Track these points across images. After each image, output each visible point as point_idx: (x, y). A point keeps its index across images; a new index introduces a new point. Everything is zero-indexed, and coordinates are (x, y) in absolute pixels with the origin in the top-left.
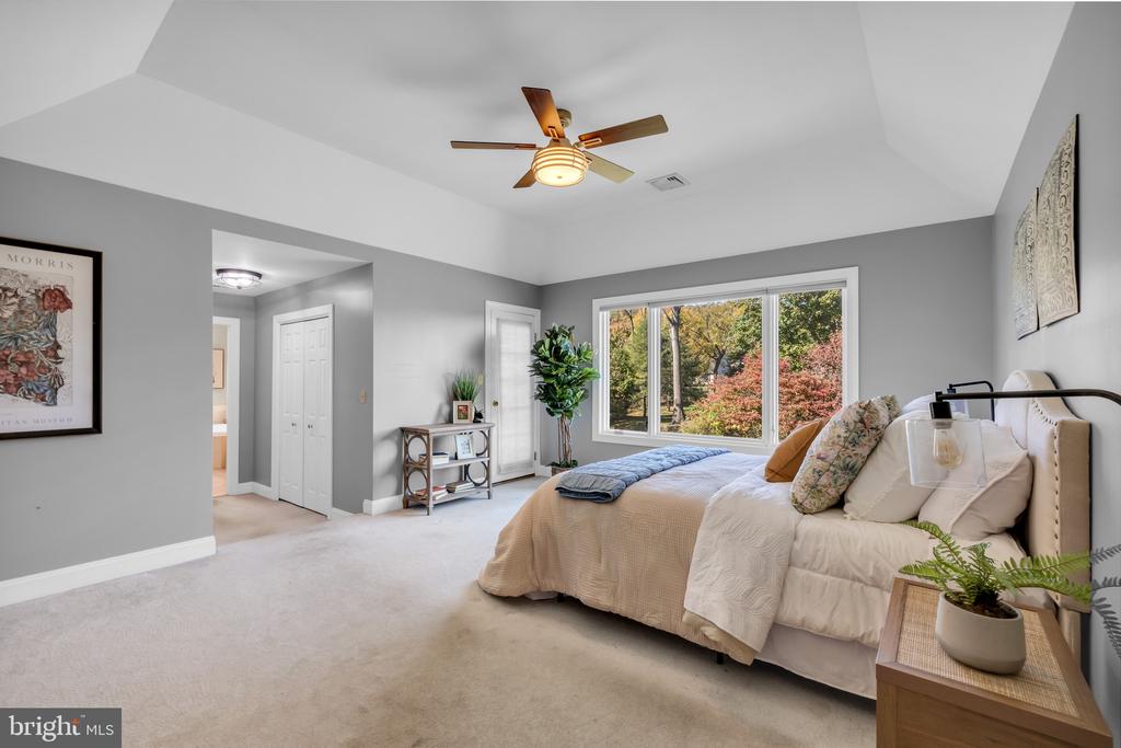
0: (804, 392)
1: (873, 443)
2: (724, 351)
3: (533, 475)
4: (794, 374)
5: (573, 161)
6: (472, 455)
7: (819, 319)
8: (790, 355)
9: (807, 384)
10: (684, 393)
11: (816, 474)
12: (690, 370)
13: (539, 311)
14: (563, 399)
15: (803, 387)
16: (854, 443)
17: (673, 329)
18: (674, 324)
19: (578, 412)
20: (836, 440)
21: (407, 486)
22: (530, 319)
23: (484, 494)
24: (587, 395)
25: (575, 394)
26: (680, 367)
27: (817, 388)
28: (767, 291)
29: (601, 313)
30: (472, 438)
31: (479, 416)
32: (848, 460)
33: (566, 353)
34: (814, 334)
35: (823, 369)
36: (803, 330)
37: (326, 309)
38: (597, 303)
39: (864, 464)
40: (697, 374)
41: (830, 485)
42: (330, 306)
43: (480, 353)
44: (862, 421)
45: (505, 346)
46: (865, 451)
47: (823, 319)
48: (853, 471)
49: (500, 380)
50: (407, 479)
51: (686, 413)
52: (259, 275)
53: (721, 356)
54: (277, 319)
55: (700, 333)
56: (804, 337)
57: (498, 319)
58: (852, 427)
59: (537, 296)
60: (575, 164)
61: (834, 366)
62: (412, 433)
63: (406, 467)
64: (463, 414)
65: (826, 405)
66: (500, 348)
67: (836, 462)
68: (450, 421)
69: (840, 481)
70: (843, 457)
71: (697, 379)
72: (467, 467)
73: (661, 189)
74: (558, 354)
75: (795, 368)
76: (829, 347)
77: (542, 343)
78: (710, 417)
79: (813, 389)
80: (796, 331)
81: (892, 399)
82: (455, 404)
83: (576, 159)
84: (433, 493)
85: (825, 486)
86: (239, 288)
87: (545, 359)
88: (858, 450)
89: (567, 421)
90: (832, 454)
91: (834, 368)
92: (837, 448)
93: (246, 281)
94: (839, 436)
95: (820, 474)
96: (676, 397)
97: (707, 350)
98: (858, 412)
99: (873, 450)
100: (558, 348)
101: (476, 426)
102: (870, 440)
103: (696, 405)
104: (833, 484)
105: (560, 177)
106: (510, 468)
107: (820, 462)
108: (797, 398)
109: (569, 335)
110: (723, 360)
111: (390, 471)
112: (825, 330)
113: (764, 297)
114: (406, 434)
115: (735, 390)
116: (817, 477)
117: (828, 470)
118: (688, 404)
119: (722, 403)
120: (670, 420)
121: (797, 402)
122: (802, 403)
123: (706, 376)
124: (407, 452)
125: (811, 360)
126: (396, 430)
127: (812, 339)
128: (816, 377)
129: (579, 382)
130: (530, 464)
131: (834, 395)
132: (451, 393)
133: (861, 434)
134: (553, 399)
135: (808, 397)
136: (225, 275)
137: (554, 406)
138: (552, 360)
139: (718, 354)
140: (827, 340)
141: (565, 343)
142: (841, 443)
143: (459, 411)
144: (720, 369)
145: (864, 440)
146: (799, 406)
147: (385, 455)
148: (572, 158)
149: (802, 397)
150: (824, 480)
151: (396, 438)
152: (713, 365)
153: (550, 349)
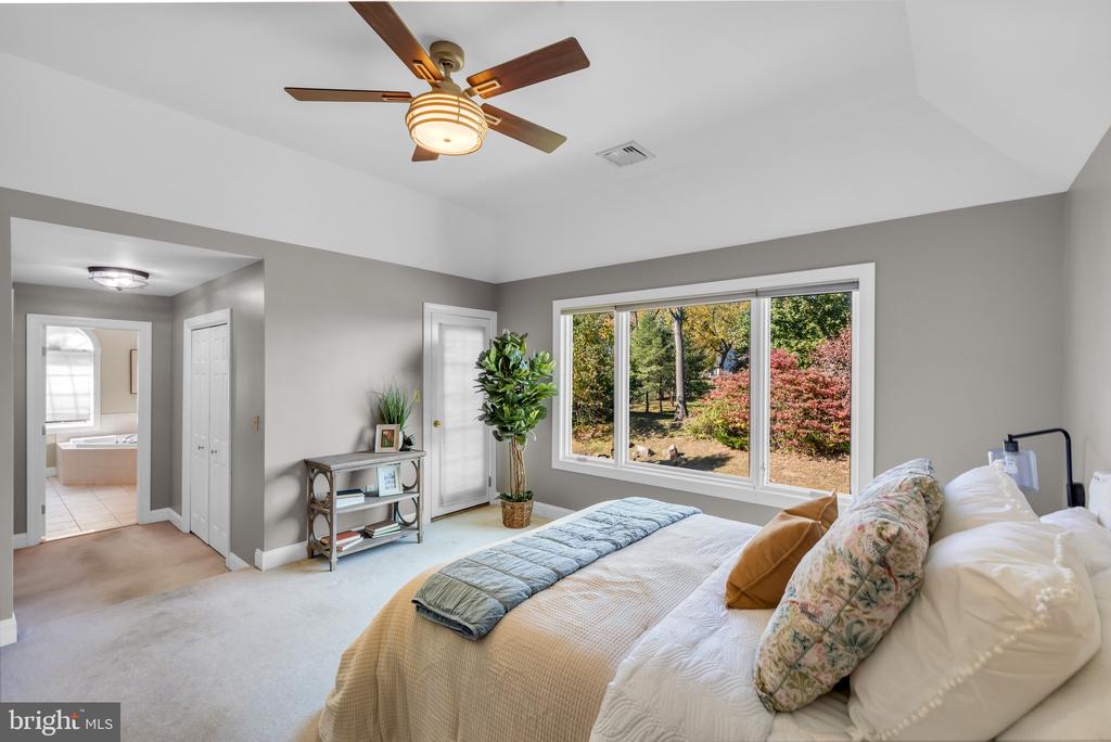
0: (812, 390)
1: (906, 600)
2: (730, 345)
3: (488, 504)
4: (803, 371)
5: (459, 115)
6: (399, 490)
7: (829, 313)
8: (798, 350)
9: (816, 381)
10: (687, 388)
11: (798, 644)
12: (693, 365)
13: (495, 314)
14: (512, 421)
15: (811, 384)
16: (869, 600)
17: (676, 324)
18: (677, 318)
19: (532, 436)
20: (836, 587)
21: (311, 531)
22: (484, 323)
23: (413, 536)
24: (545, 413)
25: (527, 415)
26: (683, 361)
27: (827, 386)
28: (757, 293)
29: (562, 317)
30: (398, 469)
31: (407, 442)
32: (857, 628)
33: (516, 367)
34: (823, 329)
35: (832, 366)
36: (812, 325)
37: (222, 315)
38: (558, 305)
39: (886, 635)
40: (703, 369)
41: (823, 667)
42: (228, 310)
43: (417, 365)
44: (883, 562)
45: (449, 356)
46: (891, 614)
47: (834, 313)
48: (866, 648)
49: (443, 396)
50: (311, 522)
51: (689, 409)
52: (146, 275)
53: (727, 350)
54: (188, 324)
55: (706, 326)
56: (813, 332)
57: (441, 324)
58: (864, 569)
59: (491, 296)
60: (461, 119)
61: (844, 363)
62: (317, 467)
63: (311, 509)
64: (388, 441)
65: (836, 403)
66: (443, 357)
67: (833, 629)
68: (372, 449)
69: (841, 663)
70: (847, 622)
71: (702, 374)
72: (396, 504)
73: (619, 163)
74: (506, 367)
75: (803, 364)
76: (839, 343)
77: (488, 354)
78: (713, 415)
79: (821, 388)
80: (805, 325)
81: (932, 486)
82: (379, 428)
83: (463, 112)
84: (337, 543)
85: (814, 669)
86: (119, 289)
87: (491, 373)
88: (876, 614)
89: (519, 447)
90: (828, 612)
91: (844, 365)
92: (837, 602)
93: (126, 282)
94: (841, 581)
95: (805, 644)
96: (679, 393)
97: (713, 344)
98: (875, 543)
99: (903, 612)
100: (507, 360)
101: (405, 455)
102: (898, 597)
103: (698, 402)
104: (828, 667)
105: (447, 141)
106: (456, 498)
107: (806, 621)
108: (806, 396)
109: (520, 345)
110: (729, 354)
111: (289, 514)
112: (835, 325)
113: (754, 301)
114: (311, 469)
115: (740, 387)
116: (800, 650)
117: (820, 641)
118: (692, 399)
119: (726, 400)
120: (672, 417)
121: (805, 401)
122: (810, 401)
123: (711, 371)
124: (311, 490)
125: (820, 356)
126: (298, 464)
127: (821, 333)
128: (826, 374)
129: (533, 400)
130: (481, 492)
131: (844, 394)
132: (376, 414)
133: (881, 585)
134: (501, 421)
135: (816, 395)
136: (97, 274)
137: (504, 430)
138: (499, 374)
139: (725, 349)
140: (837, 335)
141: (515, 354)
142: (845, 594)
143: (383, 436)
144: (726, 363)
145: (887, 597)
146: (807, 404)
147: (282, 495)
148: (456, 110)
149: (811, 395)
150: (812, 657)
151: (299, 473)
152: (719, 359)
153: (497, 361)
